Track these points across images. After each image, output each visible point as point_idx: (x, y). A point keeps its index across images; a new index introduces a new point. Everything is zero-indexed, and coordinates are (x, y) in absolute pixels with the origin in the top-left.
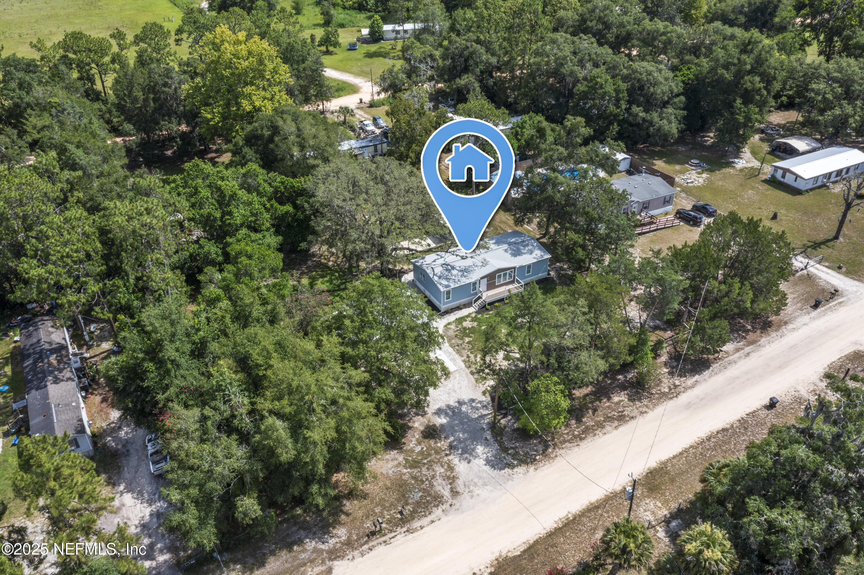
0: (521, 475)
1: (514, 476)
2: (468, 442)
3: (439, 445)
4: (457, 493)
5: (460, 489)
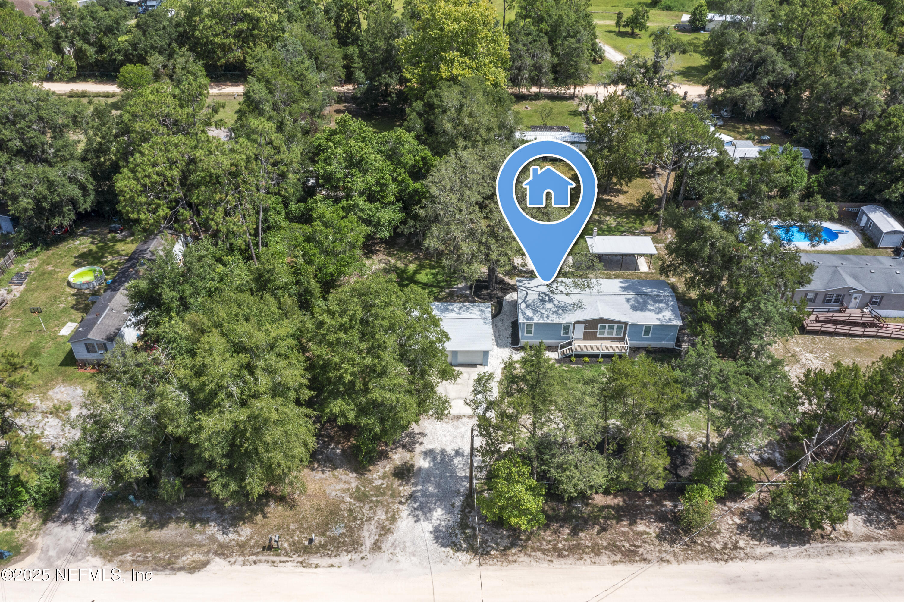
0: (460, 563)
1: (451, 560)
2: (433, 500)
3: (401, 488)
4: (380, 548)
5: (385, 546)
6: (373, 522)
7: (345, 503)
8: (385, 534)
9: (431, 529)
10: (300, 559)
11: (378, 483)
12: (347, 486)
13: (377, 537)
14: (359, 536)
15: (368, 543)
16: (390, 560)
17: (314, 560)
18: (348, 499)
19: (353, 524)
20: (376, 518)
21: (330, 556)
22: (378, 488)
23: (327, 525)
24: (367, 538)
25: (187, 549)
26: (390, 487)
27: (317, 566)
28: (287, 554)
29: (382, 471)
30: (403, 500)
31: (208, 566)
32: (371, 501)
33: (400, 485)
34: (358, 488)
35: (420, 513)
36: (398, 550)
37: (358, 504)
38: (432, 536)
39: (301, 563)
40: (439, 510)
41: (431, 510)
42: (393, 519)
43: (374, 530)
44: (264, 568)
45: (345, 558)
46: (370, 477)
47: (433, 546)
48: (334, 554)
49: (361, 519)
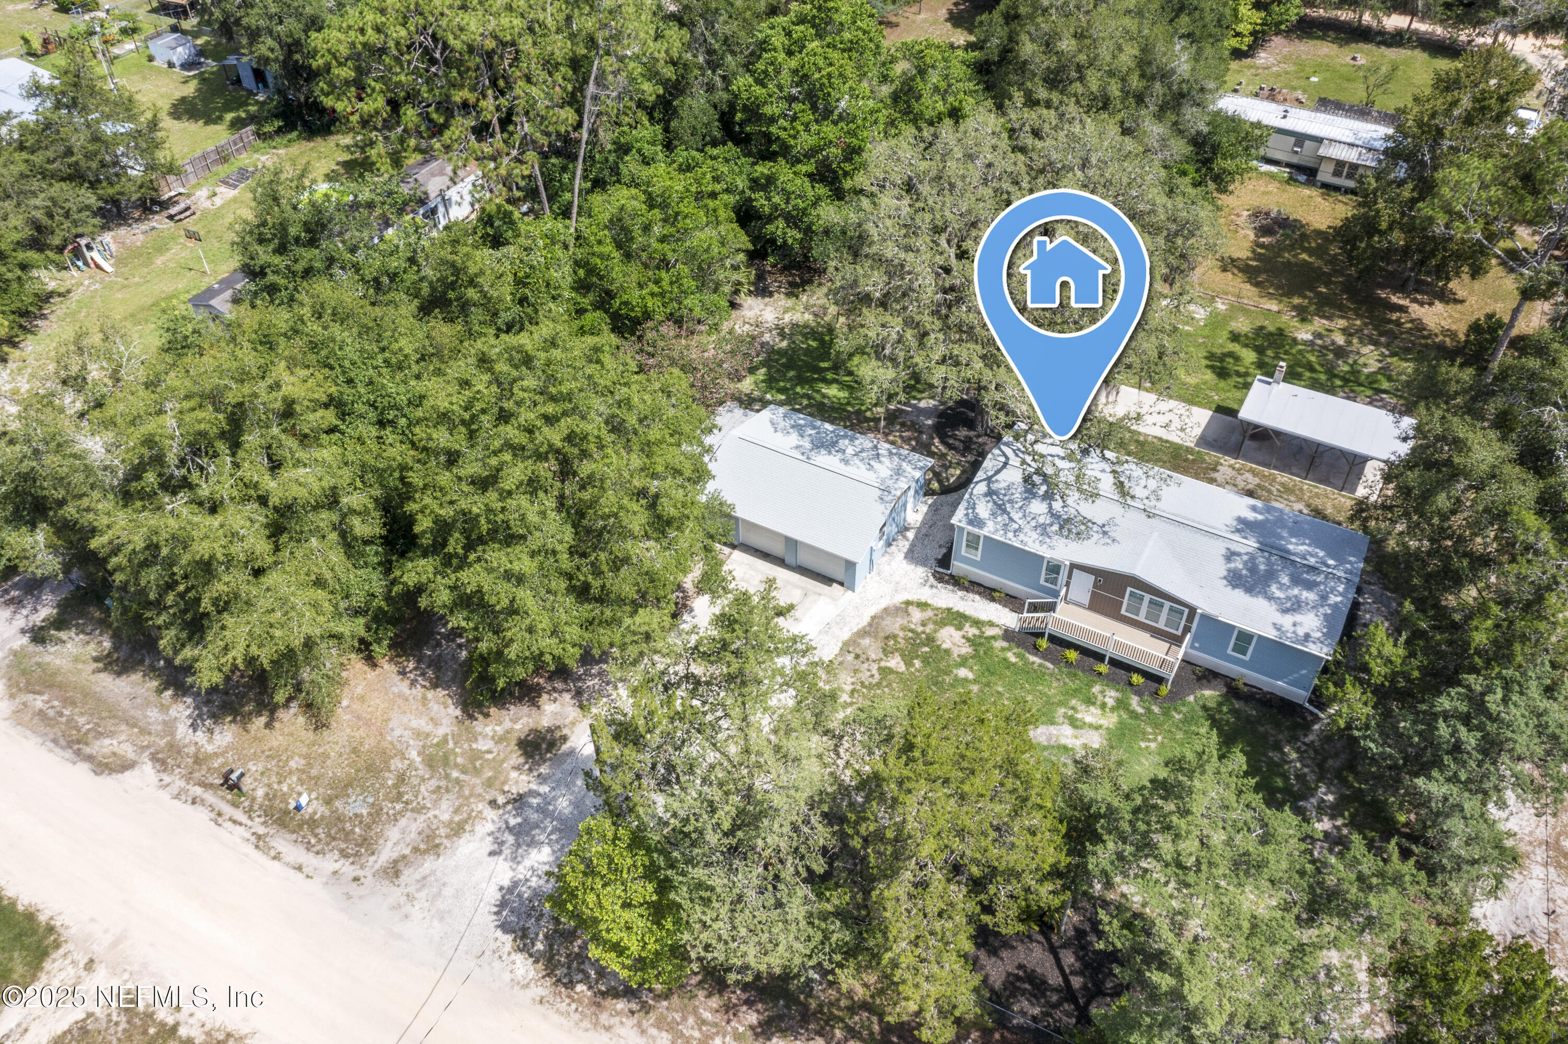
0: (507, 976)
1: (497, 964)
2: (549, 825)
3: (514, 774)
4: (397, 874)
5: (409, 875)
6: (422, 818)
7: (404, 758)
8: (426, 851)
9: (506, 883)
10: (261, 830)
11: (482, 745)
12: (428, 728)
13: (407, 851)
14: (380, 835)
15: (386, 853)
16: (397, 907)
17: (282, 843)
18: (413, 754)
19: (386, 806)
20: (431, 814)
21: (309, 847)
22: (476, 756)
23: (349, 785)
24: (390, 844)
25: (123, 727)
26: (497, 765)
27: (277, 857)
28: (249, 812)
29: (508, 724)
30: (501, 800)
31: (127, 773)
32: (447, 776)
33: (517, 768)
34: (445, 740)
35: (510, 839)
36: (422, 895)
37: (423, 771)
38: (498, 896)
39: (259, 837)
40: (546, 850)
41: (533, 843)
42: (457, 830)
43: (413, 835)
44: (201, 816)
45: (330, 863)
46: (479, 729)
47: (486, 920)
48: (319, 848)
49: (407, 803)
